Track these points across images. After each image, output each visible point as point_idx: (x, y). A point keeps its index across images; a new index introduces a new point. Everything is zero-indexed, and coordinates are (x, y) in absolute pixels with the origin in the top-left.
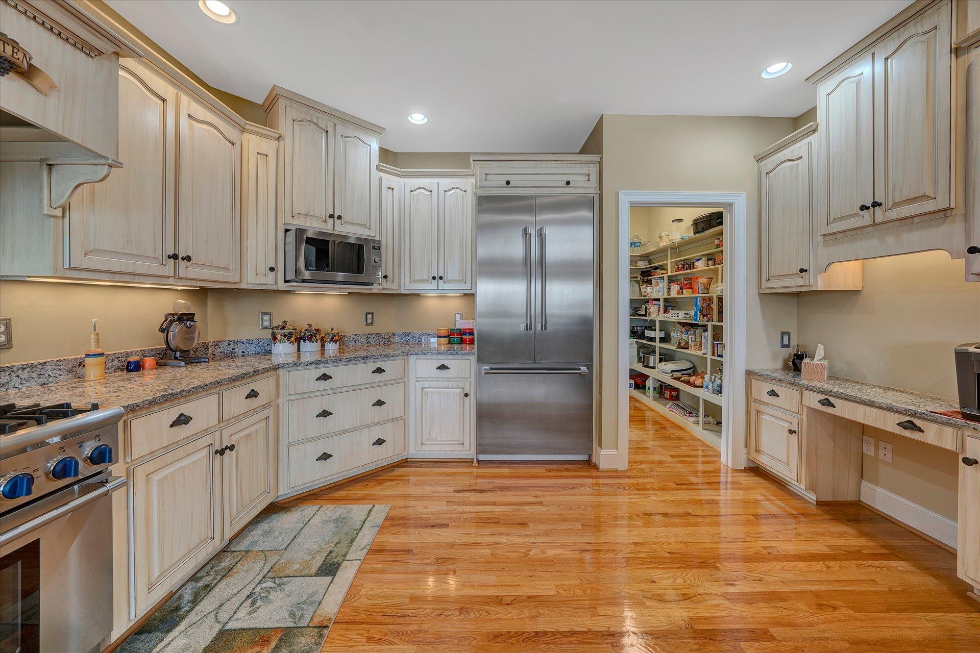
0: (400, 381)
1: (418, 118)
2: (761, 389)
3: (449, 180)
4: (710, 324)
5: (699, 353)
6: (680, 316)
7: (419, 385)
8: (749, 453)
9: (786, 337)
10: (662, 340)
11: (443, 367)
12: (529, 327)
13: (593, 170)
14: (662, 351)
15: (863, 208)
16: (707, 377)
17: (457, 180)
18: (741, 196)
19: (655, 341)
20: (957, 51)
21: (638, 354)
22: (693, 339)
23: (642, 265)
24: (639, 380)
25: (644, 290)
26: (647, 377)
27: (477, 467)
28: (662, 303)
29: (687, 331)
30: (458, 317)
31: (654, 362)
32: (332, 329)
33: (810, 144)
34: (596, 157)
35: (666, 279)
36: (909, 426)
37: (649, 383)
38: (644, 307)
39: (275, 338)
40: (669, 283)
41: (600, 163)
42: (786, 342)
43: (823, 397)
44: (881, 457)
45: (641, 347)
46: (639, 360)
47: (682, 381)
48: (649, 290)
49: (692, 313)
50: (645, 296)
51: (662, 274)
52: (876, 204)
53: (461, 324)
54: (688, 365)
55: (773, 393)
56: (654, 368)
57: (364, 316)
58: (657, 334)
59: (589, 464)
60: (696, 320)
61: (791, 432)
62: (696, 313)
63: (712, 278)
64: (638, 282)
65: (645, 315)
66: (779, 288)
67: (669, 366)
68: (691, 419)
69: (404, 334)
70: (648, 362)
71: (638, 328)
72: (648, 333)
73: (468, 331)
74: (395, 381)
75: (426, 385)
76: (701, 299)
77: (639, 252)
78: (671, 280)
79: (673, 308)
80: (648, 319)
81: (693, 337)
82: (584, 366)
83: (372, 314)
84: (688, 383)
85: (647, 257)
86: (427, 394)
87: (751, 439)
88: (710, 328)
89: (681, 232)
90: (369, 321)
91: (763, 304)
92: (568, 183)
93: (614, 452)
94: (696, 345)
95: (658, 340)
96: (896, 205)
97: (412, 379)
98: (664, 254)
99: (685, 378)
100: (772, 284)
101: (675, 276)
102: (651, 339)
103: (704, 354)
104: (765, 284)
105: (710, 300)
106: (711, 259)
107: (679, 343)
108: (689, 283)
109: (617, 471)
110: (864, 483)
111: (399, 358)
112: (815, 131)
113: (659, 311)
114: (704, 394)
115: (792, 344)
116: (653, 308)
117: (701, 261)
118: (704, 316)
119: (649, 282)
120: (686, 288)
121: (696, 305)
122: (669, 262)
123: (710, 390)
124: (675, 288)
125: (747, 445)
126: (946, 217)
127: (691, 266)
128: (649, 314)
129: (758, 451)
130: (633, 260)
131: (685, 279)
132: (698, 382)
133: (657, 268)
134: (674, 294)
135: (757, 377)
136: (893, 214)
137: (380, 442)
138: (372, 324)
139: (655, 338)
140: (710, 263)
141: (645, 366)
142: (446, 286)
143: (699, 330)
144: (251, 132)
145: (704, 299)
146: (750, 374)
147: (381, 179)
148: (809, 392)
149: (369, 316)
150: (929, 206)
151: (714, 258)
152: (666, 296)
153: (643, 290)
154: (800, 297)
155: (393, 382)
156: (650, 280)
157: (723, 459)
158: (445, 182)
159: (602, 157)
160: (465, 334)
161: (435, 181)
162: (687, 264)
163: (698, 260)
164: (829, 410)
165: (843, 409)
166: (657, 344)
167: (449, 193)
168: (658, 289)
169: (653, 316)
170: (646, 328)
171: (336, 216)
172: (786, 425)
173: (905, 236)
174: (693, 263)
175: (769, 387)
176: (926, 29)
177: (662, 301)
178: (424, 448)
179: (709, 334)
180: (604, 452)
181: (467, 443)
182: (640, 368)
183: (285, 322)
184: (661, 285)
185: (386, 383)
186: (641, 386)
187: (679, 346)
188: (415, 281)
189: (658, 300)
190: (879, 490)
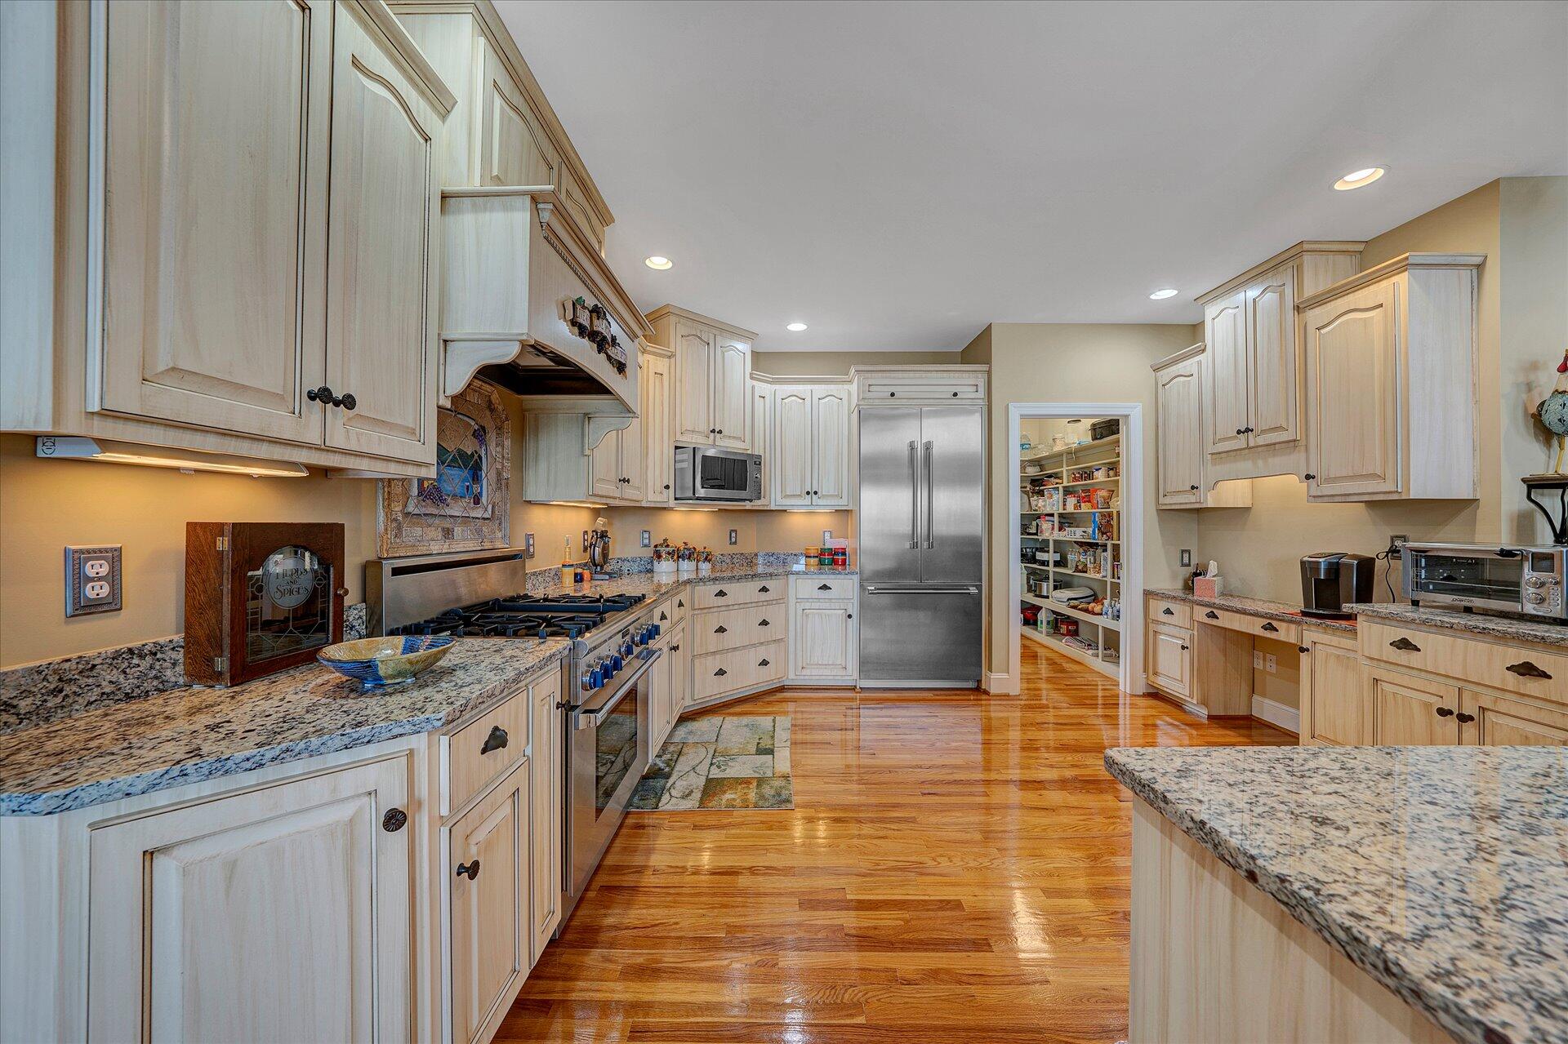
0: (782, 601)
1: (797, 327)
2: (1157, 607)
3: (823, 386)
4: (1109, 543)
5: (1098, 576)
6: (1076, 534)
7: (800, 607)
8: (1147, 678)
9: (1186, 556)
10: (1057, 564)
11: (825, 587)
12: (915, 546)
13: (981, 382)
14: (1058, 578)
15: (1239, 432)
16: (1106, 602)
17: (832, 387)
18: (1135, 408)
19: (1048, 566)
20: (1298, 309)
21: (1028, 582)
22: (1092, 561)
23: (1032, 471)
24: (1030, 615)
25: (1035, 503)
26: (1039, 608)
27: (860, 693)
28: (1056, 519)
29: (1085, 552)
30: (827, 535)
31: (1048, 592)
32: (705, 548)
33: (1200, 363)
34: (985, 367)
35: (1061, 490)
36: (1270, 627)
37: (1042, 616)
38: (1034, 523)
39: (659, 557)
40: (1065, 495)
41: (989, 373)
42: (1186, 560)
43: (1209, 610)
44: (1268, 669)
45: (1032, 573)
46: (1029, 590)
47: (1079, 610)
48: (1041, 503)
49: (1090, 530)
50: (1036, 510)
51: (1057, 483)
52: (1248, 430)
53: (831, 543)
54: (1088, 592)
55: (1168, 612)
56: (1047, 597)
57: (729, 533)
58: (1051, 556)
59: (978, 690)
60: (1094, 539)
61: (1183, 648)
62: (1094, 531)
63: (1113, 491)
64: (1026, 493)
65: (1036, 534)
66: (1175, 504)
67: (1066, 594)
68: (1090, 652)
69: (767, 554)
70: (1041, 590)
71: (1028, 550)
72: (1040, 556)
73: (840, 551)
74: (777, 601)
75: (807, 606)
76: (1100, 515)
77: (1030, 456)
78: (1068, 491)
79: (1070, 525)
80: (1040, 538)
81: (1092, 559)
82: (973, 586)
83: (736, 531)
84: (1086, 610)
85: (1038, 463)
86: (807, 615)
87: (1149, 662)
88: (1109, 548)
89: (1078, 435)
90: (733, 540)
91: (1161, 521)
92: (955, 394)
93: (1005, 676)
94: (1095, 568)
95: (1051, 564)
96: (1263, 432)
97: (792, 601)
98: (1059, 459)
99: (1083, 606)
100: (1168, 500)
101: (1073, 486)
102: (1044, 563)
103: (1104, 577)
104: (1162, 500)
105: (1109, 517)
106: (1112, 469)
107: (1077, 566)
108: (1087, 496)
109: (1009, 695)
110: (1255, 696)
111: (780, 577)
112: (1204, 351)
113: (1053, 529)
114: (1103, 622)
115: (1192, 564)
116: (1045, 526)
117: (1100, 471)
118: (1103, 533)
119: (1041, 493)
120: (1085, 502)
121: (1094, 521)
122: (1064, 469)
123: (1110, 616)
124: (1071, 501)
125: (1145, 670)
126: (1295, 447)
127: (1090, 476)
128: (1041, 532)
129: (1155, 674)
130: (1024, 465)
131: (1083, 491)
132: (1097, 609)
133: (1050, 476)
134: (1070, 509)
135: (1155, 597)
136: (1261, 440)
137: (764, 663)
138: (735, 543)
139: (1048, 562)
140: (1111, 473)
141: (1036, 596)
142: (821, 502)
143: (1099, 550)
144: (650, 353)
145: (1103, 515)
146: (1148, 594)
147: (753, 387)
148: (1198, 607)
149: (733, 534)
150: (1284, 436)
151: (1113, 468)
152: (1061, 511)
153: (1033, 503)
154: (1199, 513)
155: (774, 602)
156: (1043, 491)
157: (1121, 687)
158: (820, 390)
159: (990, 368)
160: (836, 553)
161: (809, 387)
162: (1086, 473)
163: (1097, 470)
164: (1214, 622)
165: (1227, 620)
166: (1051, 568)
167: (823, 401)
168: (1051, 502)
169: (1046, 535)
170: (1037, 549)
171: (717, 430)
172: (1180, 642)
173: (1270, 460)
174: (1093, 472)
175: (1164, 605)
176: (1279, 284)
177: (1056, 516)
178: (804, 672)
179: (1109, 554)
180: (994, 676)
181: (849, 667)
182: (1032, 599)
183: (666, 540)
184: (1055, 497)
185: (769, 603)
186: (1031, 621)
187: (1077, 570)
188: (787, 496)
189: (1052, 515)
190: (1267, 701)
